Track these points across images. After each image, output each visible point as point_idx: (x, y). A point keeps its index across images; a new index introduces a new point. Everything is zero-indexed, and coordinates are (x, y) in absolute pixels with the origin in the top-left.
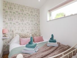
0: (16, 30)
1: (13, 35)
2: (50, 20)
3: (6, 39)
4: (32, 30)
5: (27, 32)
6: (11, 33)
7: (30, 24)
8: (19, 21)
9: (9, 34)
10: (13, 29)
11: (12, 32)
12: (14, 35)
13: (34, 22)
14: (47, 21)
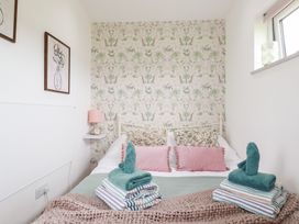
0: (125, 114)
1: (117, 130)
2: (267, 67)
3: (97, 140)
4: (186, 114)
5: (166, 125)
6: (113, 122)
7: (176, 92)
8: (137, 83)
9: (106, 127)
10: (117, 109)
11: (115, 119)
12: (120, 132)
13: (197, 83)
14: (253, 73)
